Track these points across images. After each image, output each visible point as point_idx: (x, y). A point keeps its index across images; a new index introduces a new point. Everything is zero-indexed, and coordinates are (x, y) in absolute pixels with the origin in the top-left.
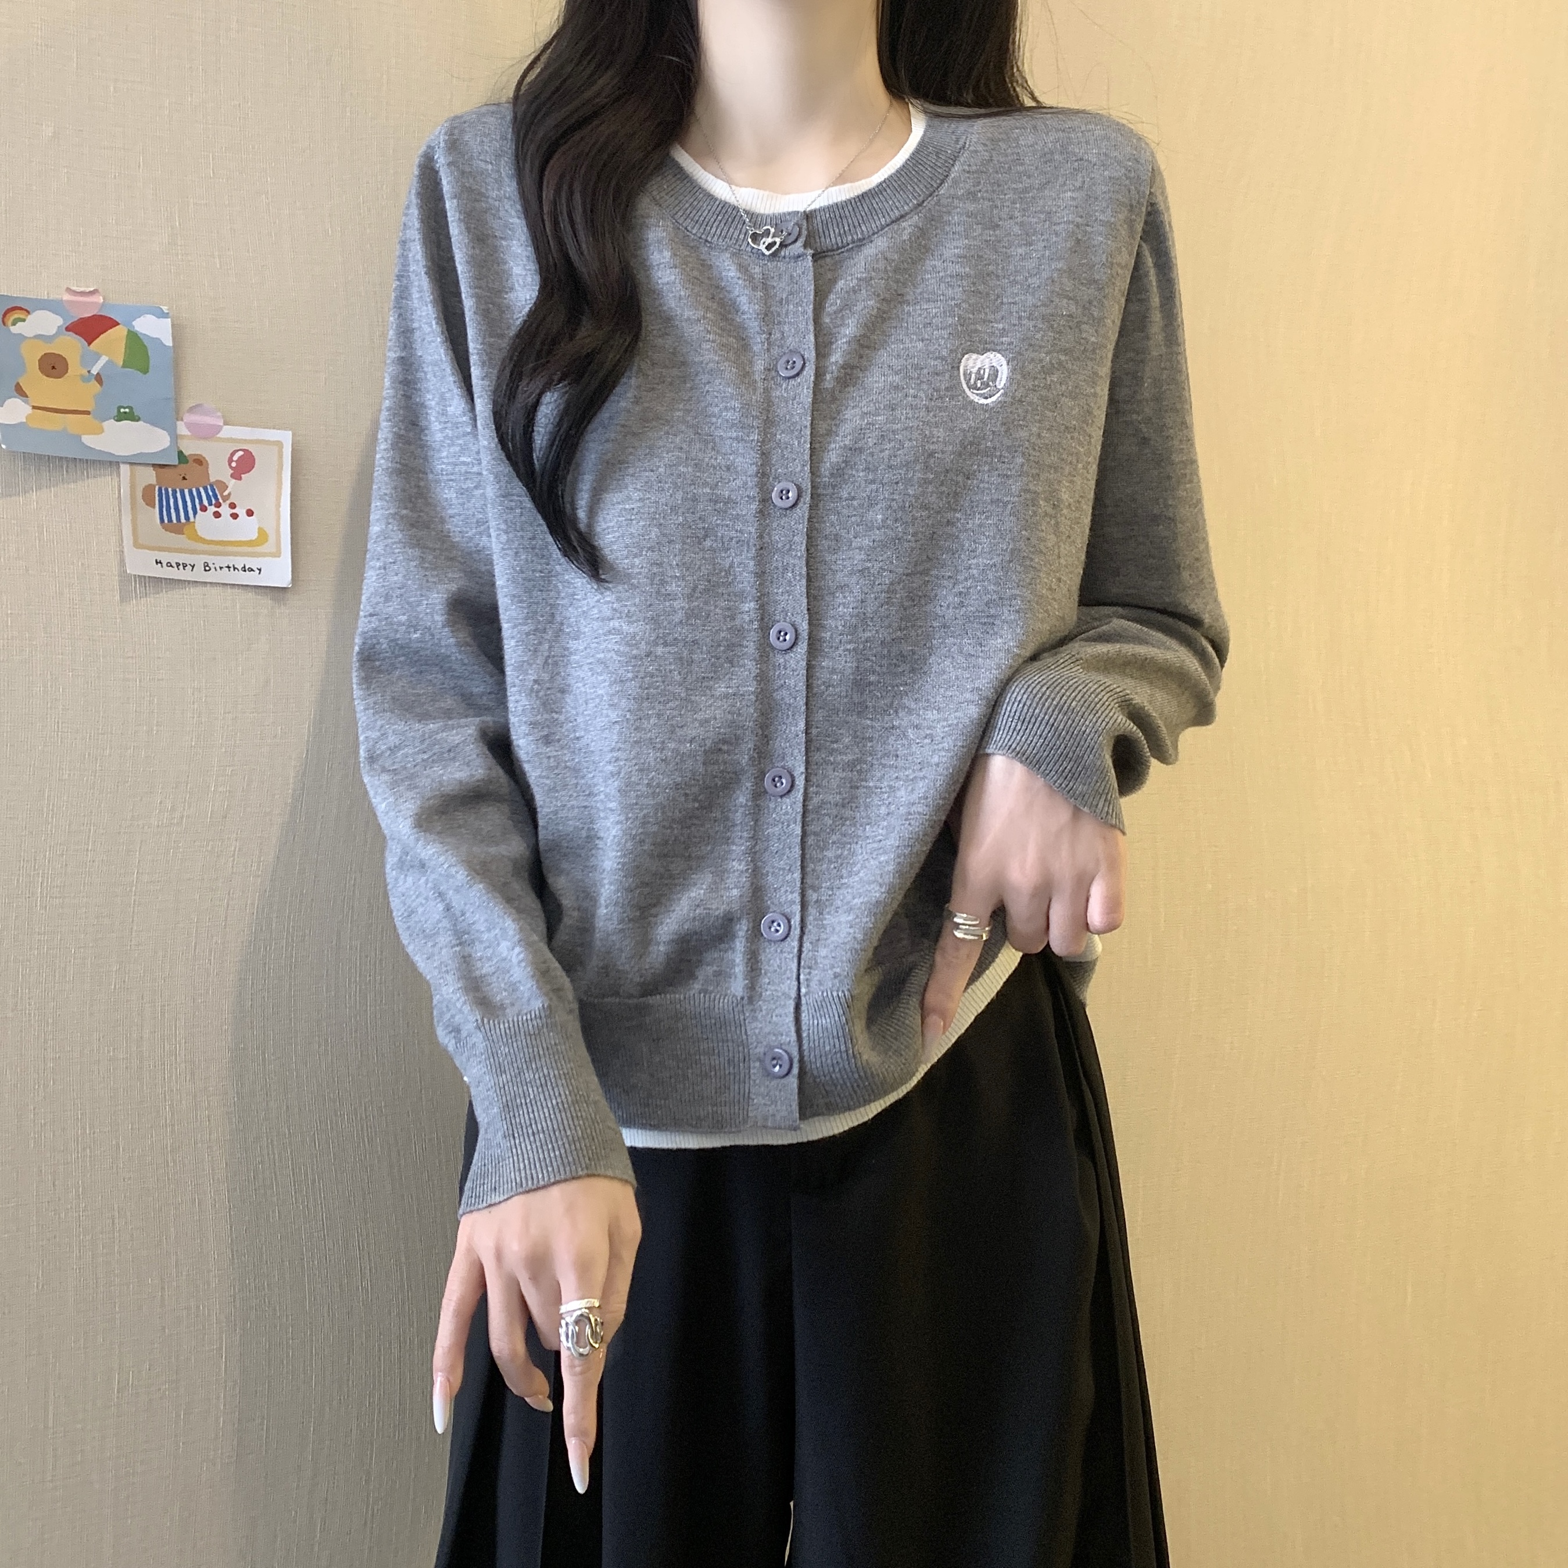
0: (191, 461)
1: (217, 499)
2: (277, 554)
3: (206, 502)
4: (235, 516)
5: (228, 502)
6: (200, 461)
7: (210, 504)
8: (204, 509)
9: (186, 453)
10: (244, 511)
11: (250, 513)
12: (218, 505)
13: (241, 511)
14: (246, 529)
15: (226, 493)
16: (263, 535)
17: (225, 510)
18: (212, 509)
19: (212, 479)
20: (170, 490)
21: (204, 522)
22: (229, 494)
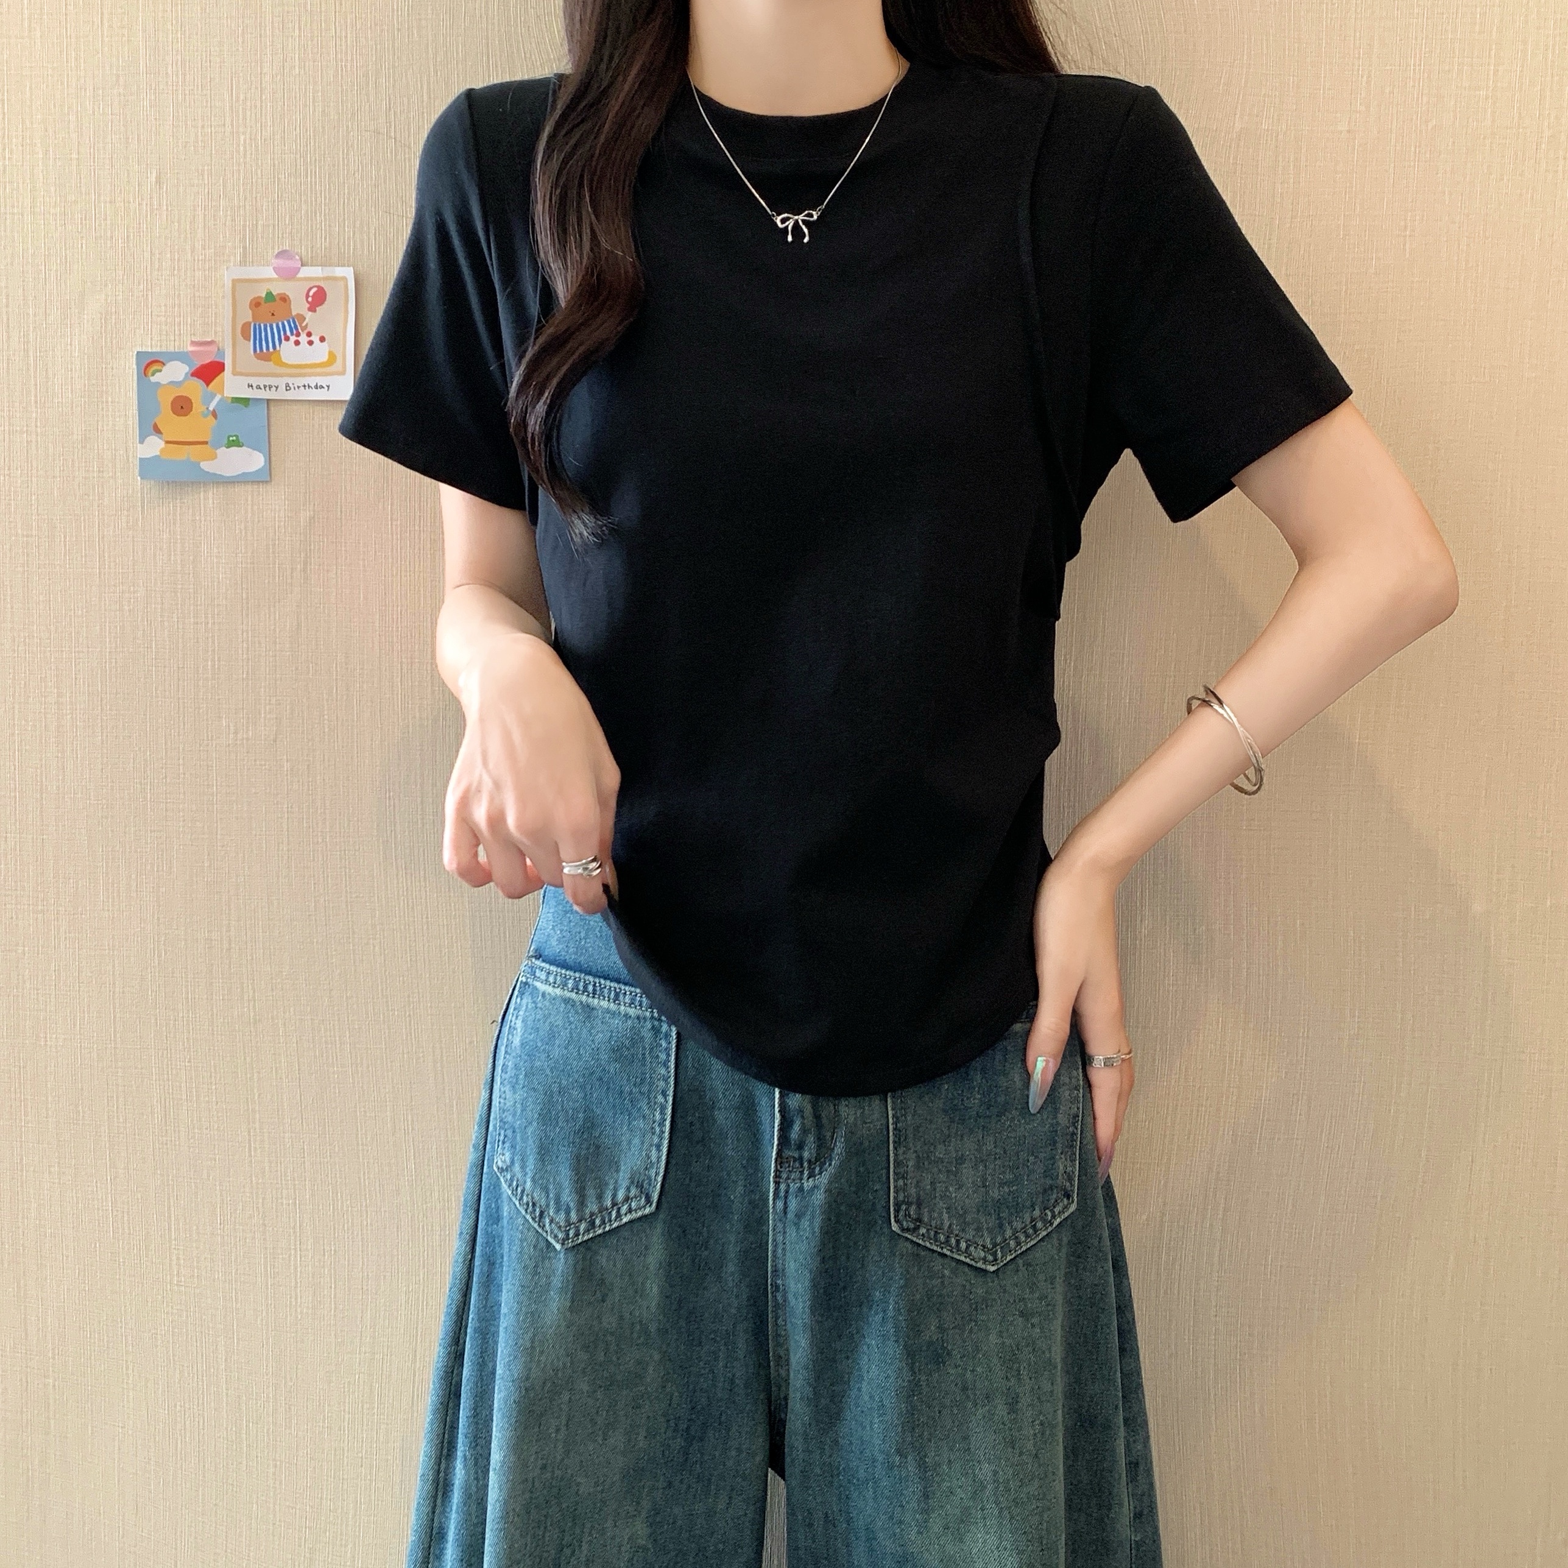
0: (277, 299)
1: (297, 329)
2: (343, 373)
3: (288, 333)
4: (311, 343)
5: (306, 331)
6: (284, 299)
7: (292, 334)
8: (287, 339)
9: (274, 293)
10: (318, 338)
11: (322, 339)
12: (298, 335)
13: (315, 338)
14: (319, 353)
15: (304, 325)
16: (332, 357)
17: (303, 339)
18: (293, 338)
19: (294, 313)
20: (262, 325)
21: (288, 351)
22: (307, 325)
